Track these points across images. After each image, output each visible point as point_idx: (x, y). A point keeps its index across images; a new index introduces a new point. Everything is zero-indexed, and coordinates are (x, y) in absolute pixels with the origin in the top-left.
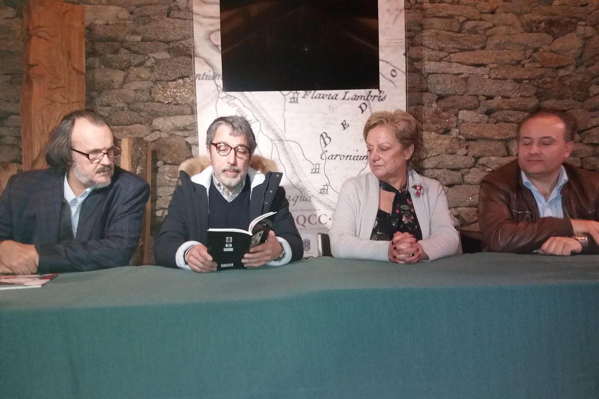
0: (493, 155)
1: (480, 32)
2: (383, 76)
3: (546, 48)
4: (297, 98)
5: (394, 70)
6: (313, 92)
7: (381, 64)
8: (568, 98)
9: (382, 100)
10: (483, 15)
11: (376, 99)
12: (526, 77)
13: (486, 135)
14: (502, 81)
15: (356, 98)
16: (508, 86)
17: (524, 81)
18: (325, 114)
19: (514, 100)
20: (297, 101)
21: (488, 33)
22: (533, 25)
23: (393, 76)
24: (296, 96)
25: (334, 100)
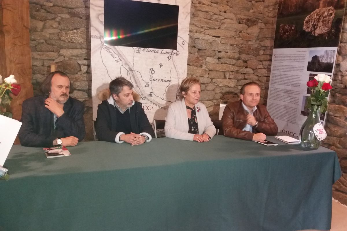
0: (219, 78)
1: (219, 21)
2: (179, 44)
3: (245, 31)
4: (140, 51)
5: (183, 42)
6: (147, 48)
7: (178, 38)
8: (251, 55)
9: (178, 55)
10: (221, 13)
11: (175, 54)
12: (236, 44)
13: (217, 69)
14: (226, 45)
15: (166, 53)
16: (228, 47)
17: (235, 46)
18: (152, 59)
19: (230, 54)
20: (140, 52)
21: (222, 21)
22: (241, 20)
23: (183, 44)
24: (139, 50)
25: (157, 53)
